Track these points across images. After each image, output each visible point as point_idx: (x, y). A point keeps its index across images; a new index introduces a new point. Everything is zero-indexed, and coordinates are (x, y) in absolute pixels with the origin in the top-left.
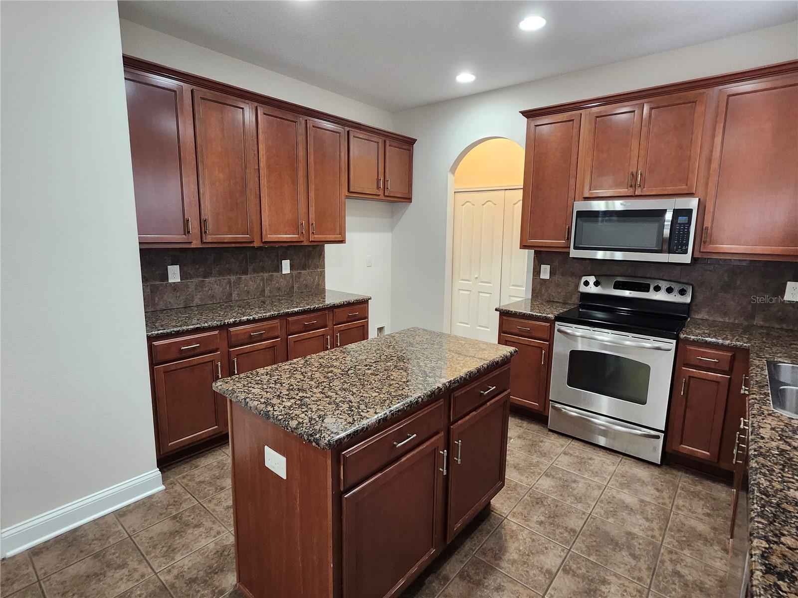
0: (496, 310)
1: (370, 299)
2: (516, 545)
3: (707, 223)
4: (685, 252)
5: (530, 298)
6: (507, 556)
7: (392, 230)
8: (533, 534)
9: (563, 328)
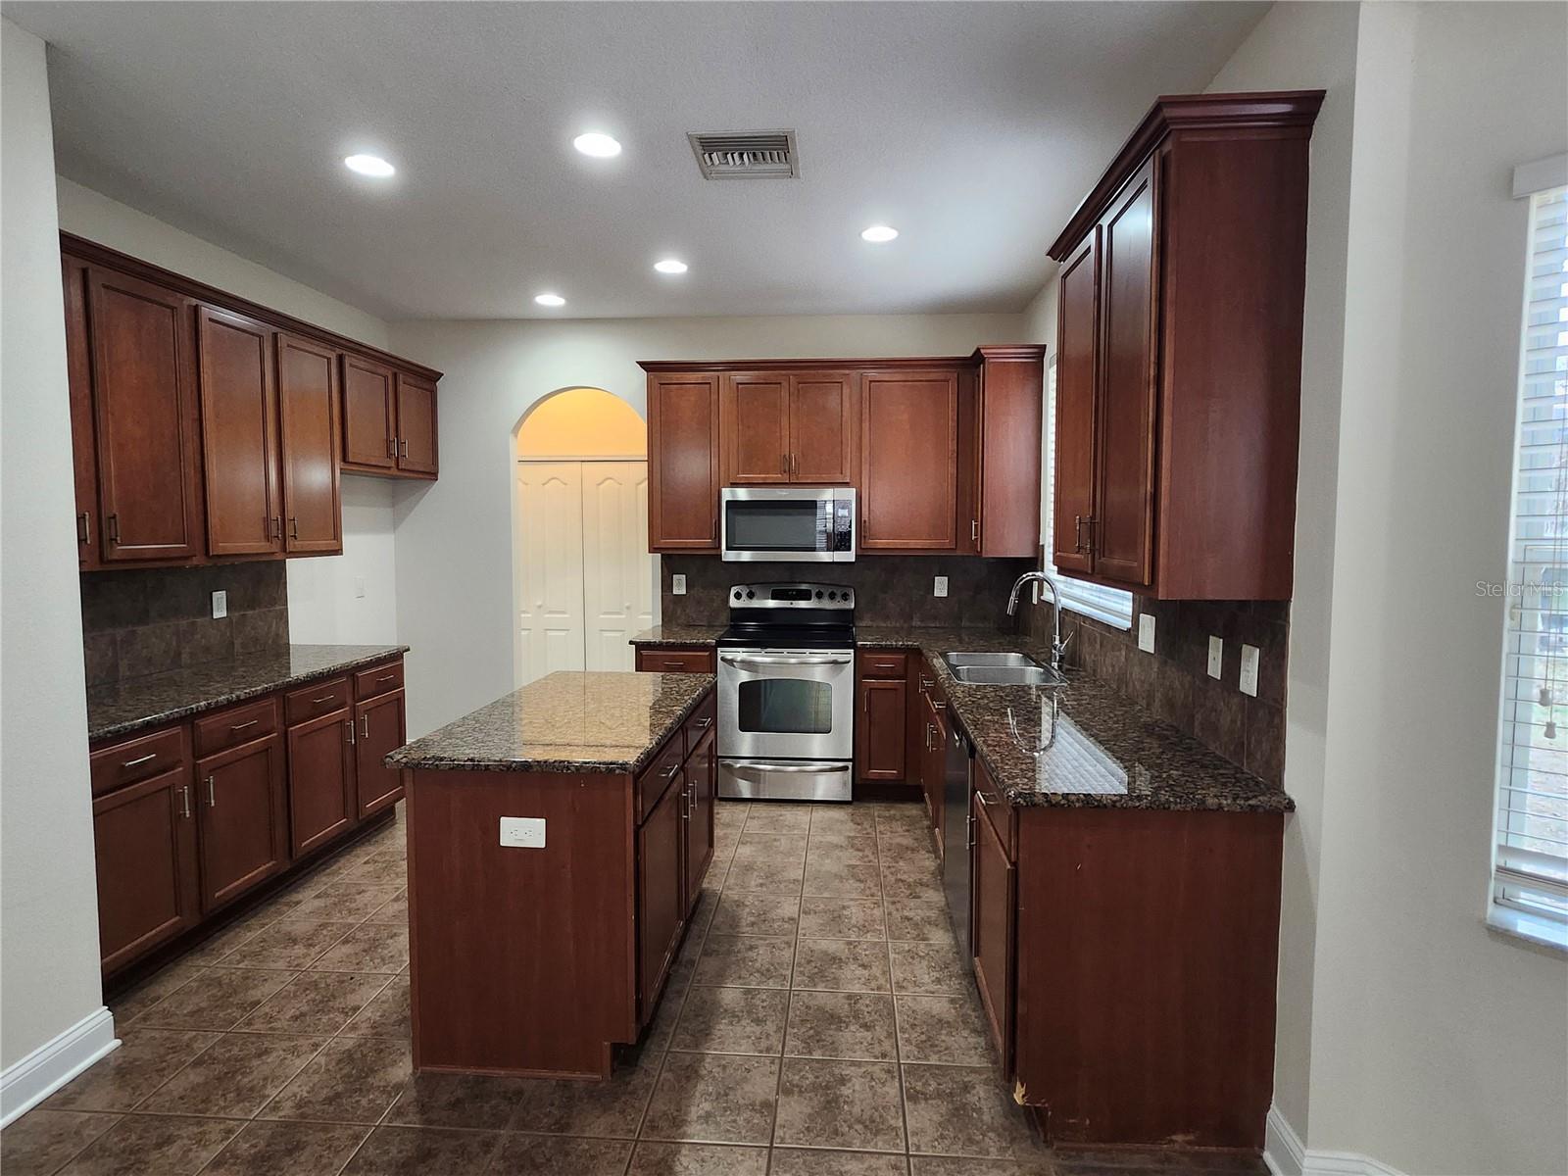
0: (631, 643)
1: (408, 650)
2: (747, 910)
3: (865, 517)
4: (849, 549)
5: (660, 623)
6: (743, 923)
7: (395, 529)
8: (758, 896)
9: (729, 656)
